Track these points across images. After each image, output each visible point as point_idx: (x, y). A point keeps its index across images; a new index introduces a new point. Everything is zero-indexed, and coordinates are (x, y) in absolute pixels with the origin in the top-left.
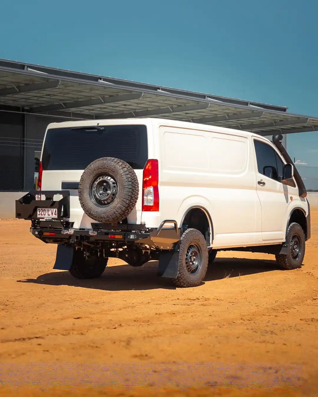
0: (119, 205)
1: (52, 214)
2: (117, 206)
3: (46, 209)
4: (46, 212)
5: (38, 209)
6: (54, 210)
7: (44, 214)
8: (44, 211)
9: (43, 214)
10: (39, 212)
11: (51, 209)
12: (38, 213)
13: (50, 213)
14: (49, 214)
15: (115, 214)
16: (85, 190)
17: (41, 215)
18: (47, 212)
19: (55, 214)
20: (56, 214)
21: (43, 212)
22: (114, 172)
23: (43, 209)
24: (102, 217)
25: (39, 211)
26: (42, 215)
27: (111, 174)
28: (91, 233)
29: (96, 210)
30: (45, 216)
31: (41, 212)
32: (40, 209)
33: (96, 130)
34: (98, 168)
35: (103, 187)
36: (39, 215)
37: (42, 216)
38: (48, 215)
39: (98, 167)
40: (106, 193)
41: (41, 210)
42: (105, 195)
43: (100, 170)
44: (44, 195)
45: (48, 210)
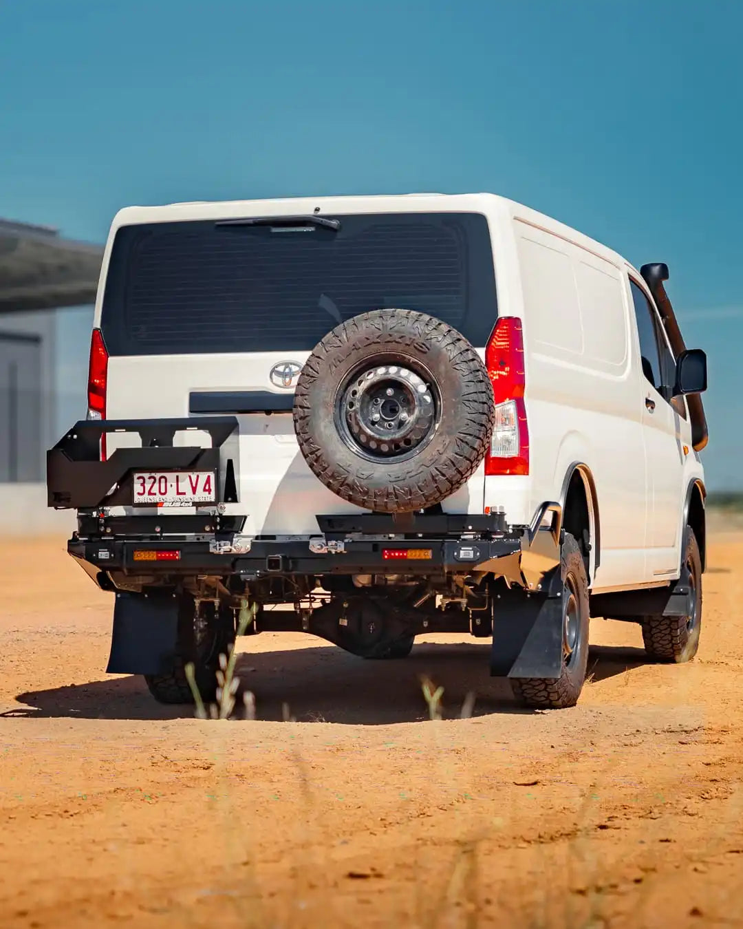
0: (450, 454)
1: (194, 490)
2: (444, 457)
3: (171, 476)
4: (168, 485)
5: (136, 476)
6: (203, 477)
7: (163, 491)
8: (163, 480)
9: (157, 492)
10: (143, 485)
11: (190, 474)
12: (137, 488)
13: (185, 486)
14: (180, 491)
15: (436, 481)
16: (322, 412)
17: (150, 493)
18: (174, 484)
19: (205, 490)
20: (209, 491)
21: (156, 485)
22: (425, 353)
23: (158, 476)
24: (391, 494)
25: (141, 481)
26: (155, 494)
27: (413, 359)
29: (366, 473)
30: (164, 497)
31: (148, 487)
32: (146, 475)
33: (312, 229)
34: (369, 342)
35: (381, 402)
36: (139, 494)
37: (151, 497)
38: (178, 493)
39: (368, 339)
40: (392, 421)
41: (150, 478)
42: (390, 425)
43: (374, 347)
44: (138, 433)
45: (177, 477)
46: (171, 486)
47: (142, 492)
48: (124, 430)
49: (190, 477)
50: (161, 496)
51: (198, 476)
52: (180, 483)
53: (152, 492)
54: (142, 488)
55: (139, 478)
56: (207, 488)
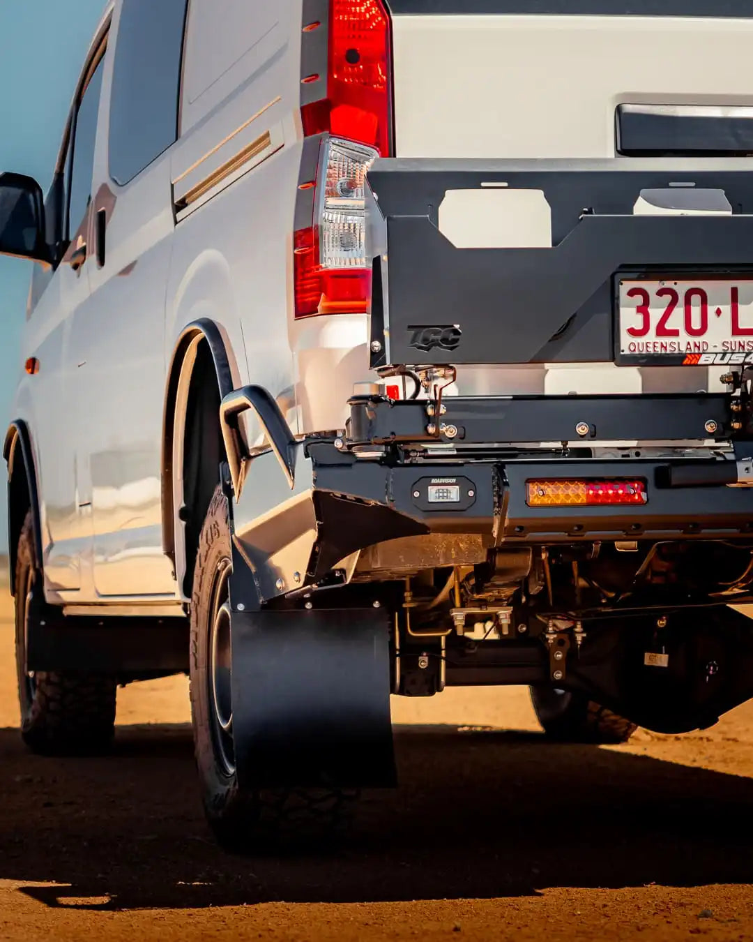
3: (717, 289)
4: (711, 310)
5: (625, 287)
7: (696, 325)
8: (696, 299)
9: (681, 328)
10: (643, 310)
12: (629, 317)
14: (741, 326)
17: (661, 331)
18: (727, 309)
21: (679, 311)
23: (682, 287)
25: (639, 299)
26: (675, 333)
30: (698, 340)
31: (656, 314)
32: (652, 287)
36: (632, 332)
37: (665, 340)
38: (736, 331)
41: (661, 293)
44: (540, 193)
45: (734, 291)
46: (718, 312)
47: (639, 326)
48: (505, 185)
50: (692, 340)
52: (741, 308)
53: (668, 326)
54: (640, 317)
55: (632, 293)
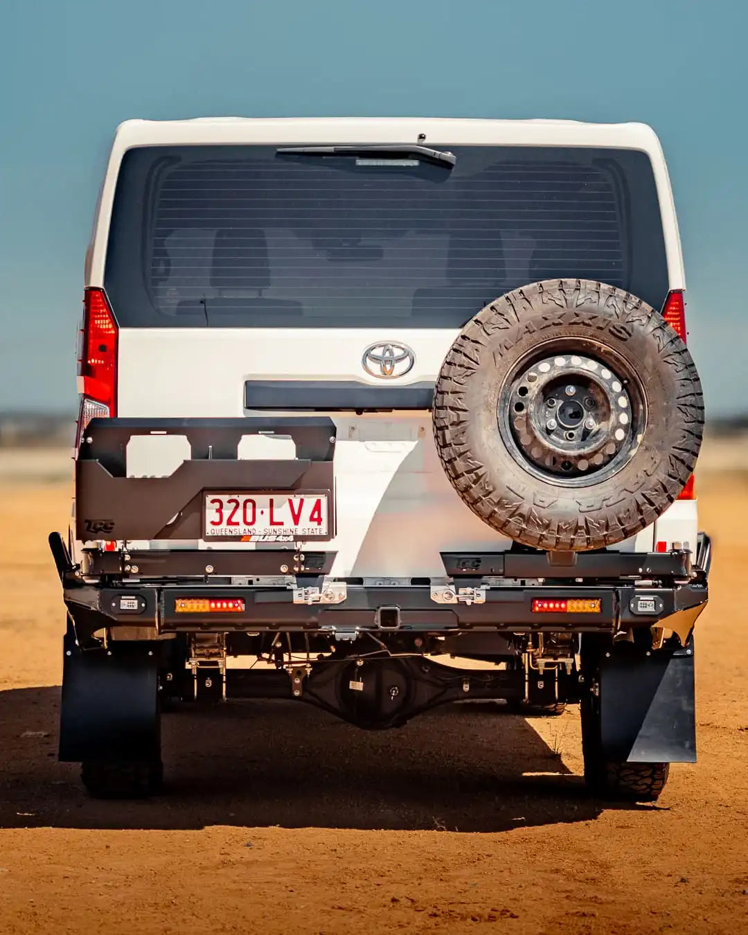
0: (662, 476)
1: (296, 519)
2: (654, 480)
3: (262, 500)
4: (258, 511)
5: (209, 498)
6: (310, 502)
7: (249, 519)
8: (249, 505)
9: (241, 521)
10: (219, 511)
11: (291, 497)
12: (211, 514)
13: (283, 513)
14: (275, 520)
15: (641, 512)
16: (483, 416)
17: (230, 522)
18: (267, 511)
19: (312, 519)
20: (319, 520)
21: (240, 512)
22: (625, 340)
23: (241, 498)
24: (581, 528)
25: (217, 505)
26: (237, 524)
27: (604, 348)
28: (441, 594)
29: (548, 501)
30: (250, 528)
31: (226, 513)
32: (224, 498)
33: (416, 163)
34: (547, 323)
35: (559, 403)
36: (213, 523)
37: (232, 528)
38: (272, 523)
39: (546, 319)
40: (573, 429)
41: (230, 501)
42: (571, 435)
44: (185, 437)
45: (271, 501)
46: (262, 512)
47: (217, 520)
48: (165, 432)
49: (290, 501)
50: (247, 527)
51: (302, 501)
52: (275, 510)
53: (234, 520)
54: (218, 514)
55: (213, 501)
56: (316, 516)
